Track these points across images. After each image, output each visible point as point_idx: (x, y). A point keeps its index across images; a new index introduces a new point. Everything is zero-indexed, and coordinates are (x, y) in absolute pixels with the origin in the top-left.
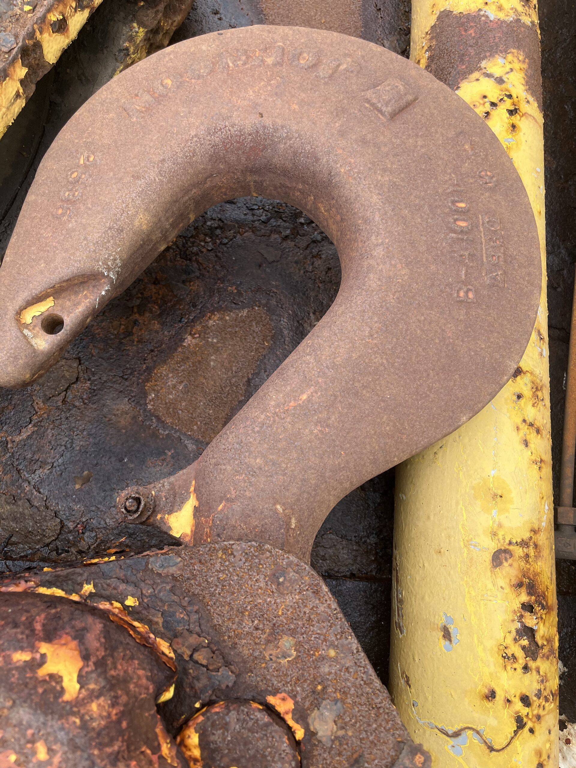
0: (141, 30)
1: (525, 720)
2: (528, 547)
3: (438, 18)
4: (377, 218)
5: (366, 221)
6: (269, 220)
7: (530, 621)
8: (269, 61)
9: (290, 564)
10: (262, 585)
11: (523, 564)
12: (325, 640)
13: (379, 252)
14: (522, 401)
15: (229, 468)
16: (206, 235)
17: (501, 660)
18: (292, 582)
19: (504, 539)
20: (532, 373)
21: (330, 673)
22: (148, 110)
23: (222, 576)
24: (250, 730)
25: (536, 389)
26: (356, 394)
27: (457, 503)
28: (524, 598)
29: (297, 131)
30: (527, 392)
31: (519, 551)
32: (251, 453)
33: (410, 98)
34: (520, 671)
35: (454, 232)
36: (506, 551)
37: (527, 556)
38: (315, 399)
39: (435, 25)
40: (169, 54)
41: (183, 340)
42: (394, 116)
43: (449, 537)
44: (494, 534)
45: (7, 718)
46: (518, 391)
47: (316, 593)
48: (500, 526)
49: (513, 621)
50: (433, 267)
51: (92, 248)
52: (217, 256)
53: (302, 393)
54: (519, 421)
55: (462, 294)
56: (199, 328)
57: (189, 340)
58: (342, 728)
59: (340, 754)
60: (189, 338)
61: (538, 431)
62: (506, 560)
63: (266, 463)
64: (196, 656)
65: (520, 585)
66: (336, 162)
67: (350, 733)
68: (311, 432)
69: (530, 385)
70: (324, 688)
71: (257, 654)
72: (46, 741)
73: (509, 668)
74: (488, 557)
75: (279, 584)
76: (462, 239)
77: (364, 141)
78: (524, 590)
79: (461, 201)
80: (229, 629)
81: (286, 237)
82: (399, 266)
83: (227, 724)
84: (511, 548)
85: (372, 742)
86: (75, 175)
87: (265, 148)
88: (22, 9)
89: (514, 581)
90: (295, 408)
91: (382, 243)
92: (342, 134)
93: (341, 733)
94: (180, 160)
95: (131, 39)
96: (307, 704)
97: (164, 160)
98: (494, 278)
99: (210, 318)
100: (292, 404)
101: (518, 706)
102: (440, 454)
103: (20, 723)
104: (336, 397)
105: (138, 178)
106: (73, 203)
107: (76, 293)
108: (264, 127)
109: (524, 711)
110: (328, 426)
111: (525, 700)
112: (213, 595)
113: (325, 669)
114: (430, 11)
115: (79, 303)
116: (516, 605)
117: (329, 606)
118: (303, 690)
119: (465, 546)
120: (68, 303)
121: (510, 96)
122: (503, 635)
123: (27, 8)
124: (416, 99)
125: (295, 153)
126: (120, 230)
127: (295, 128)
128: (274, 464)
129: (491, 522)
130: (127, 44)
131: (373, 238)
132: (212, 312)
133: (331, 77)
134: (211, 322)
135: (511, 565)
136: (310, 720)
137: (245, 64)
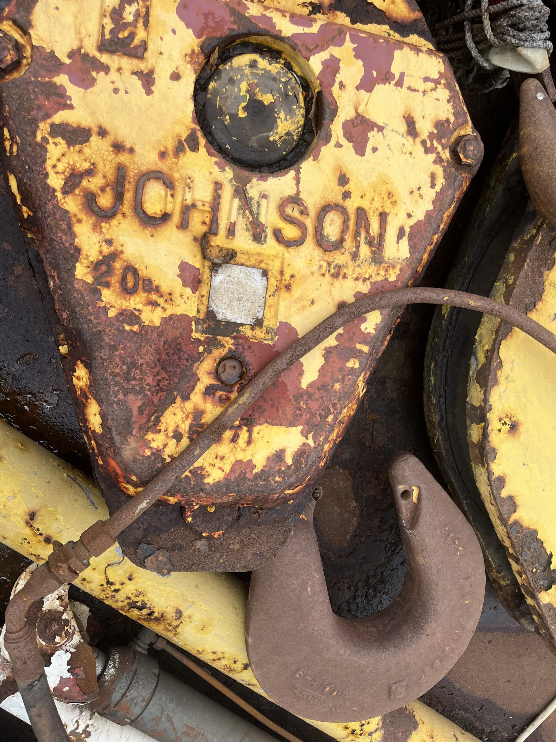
0: (505, 584)
1: (109, 586)
2: (173, 628)
3: (416, 721)
4: (355, 658)
5: (358, 652)
6: (382, 575)
7: (145, 612)
8: (447, 648)
9: (262, 563)
10: (262, 549)
11: (169, 622)
12: (227, 561)
13: (342, 651)
14: (232, 662)
15: (304, 544)
16: (396, 541)
17: (140, 590)
18: (255, 561)
19: (185, 621)
20: (239, 672)
21: (215, 556)
22: (462, 588)
23: (275, 536)
24: (221, 523)
25: (231, 670)
26: (295, 609)
27: (211, 608)
28: (156, 614)
29: (411, 646)
30: (234, 666)
31: (175, 623)
32: (304, 556)
33: (392, 698)
34: (130, 595)
35: (327, 685)
36: (179, 618)
37: (170, 626)
38: (306, 594)
39: (415, 718)
40: (479, 607)
41: (356, 501)
42: (390, 687)
43: (200, 595)
44: (189, 617)
45: (295, 473)
46: (238, 663)
47: (245, 567)
48: (191, 622)
49: (151, 605)
50: (320, 668)
51: (423, 536)
52: (383, 541)
53: (311, 590)
54: (225, 656)
55: (301, 672)
56: (357, 512)
57: (354, 504)
58: (195, 550)
59: (186, 543)
60: (355, 505)
61: (214, 660)
62: (176, 616)
63: (295, 560)
64: (257, 514)
65: (162, 616)
66: (388, 654)
67: (191, 551)
68: (294, 584)
69: (235, 668)
70: (211, 550)
71: (241, 534)
72: (280, 482)
73: (135, 592)
74: (182, 609)
75: (258, 556)
76: (322, 686)
77: (389, 670)
78: (159, 616)
79: (336, 694)
80: (256, 529)
81: (368, 579)
82: (331, 656)
83: (229, 516)
84: (179, 621)
85: (182, 557)
86: (457, 543)
87: (414, 627)
88: (535, 567)
89: (165, 614)
90: (308, 583)
91: (344, 654)
92: (398, 664)
93: (193, 548)
94: (433, 591)
96: (211, 542)
97: (437, 585)
98: (297, 689)
99: (357, 520)
100: (310, 583)
101: (117, 587)
102: (234, 611)
103: (291, 477)
104: (300, 601)
105: (438, 571)
106: (446, 537)
107: (411, 512)
108: (422, 634)
109: (113, 588)
110: (291, 591)
111: (117, 591)
112: (272, 530)
113: (218, 555)
114: (422, 719)
115: (406, 510)
116: (156, 610)
117: (237, 569)
118: (217, 544)
119: (193, 601)
120: (409, 506)
121: (361, 735)
122: (149, 597)
123: (534, 570)
124: (390, 699)
125: (403, 639)
126: (423, 550)
127: (413, 646)
128: (293, 562)
129: (195, 619)
130: (503, 574)
131: (349, 652)
132: (359, 523)
133: (423, 670)
134: (355, 519)
135: (172, 617)
136: (206, 540)
137: (453, 638)
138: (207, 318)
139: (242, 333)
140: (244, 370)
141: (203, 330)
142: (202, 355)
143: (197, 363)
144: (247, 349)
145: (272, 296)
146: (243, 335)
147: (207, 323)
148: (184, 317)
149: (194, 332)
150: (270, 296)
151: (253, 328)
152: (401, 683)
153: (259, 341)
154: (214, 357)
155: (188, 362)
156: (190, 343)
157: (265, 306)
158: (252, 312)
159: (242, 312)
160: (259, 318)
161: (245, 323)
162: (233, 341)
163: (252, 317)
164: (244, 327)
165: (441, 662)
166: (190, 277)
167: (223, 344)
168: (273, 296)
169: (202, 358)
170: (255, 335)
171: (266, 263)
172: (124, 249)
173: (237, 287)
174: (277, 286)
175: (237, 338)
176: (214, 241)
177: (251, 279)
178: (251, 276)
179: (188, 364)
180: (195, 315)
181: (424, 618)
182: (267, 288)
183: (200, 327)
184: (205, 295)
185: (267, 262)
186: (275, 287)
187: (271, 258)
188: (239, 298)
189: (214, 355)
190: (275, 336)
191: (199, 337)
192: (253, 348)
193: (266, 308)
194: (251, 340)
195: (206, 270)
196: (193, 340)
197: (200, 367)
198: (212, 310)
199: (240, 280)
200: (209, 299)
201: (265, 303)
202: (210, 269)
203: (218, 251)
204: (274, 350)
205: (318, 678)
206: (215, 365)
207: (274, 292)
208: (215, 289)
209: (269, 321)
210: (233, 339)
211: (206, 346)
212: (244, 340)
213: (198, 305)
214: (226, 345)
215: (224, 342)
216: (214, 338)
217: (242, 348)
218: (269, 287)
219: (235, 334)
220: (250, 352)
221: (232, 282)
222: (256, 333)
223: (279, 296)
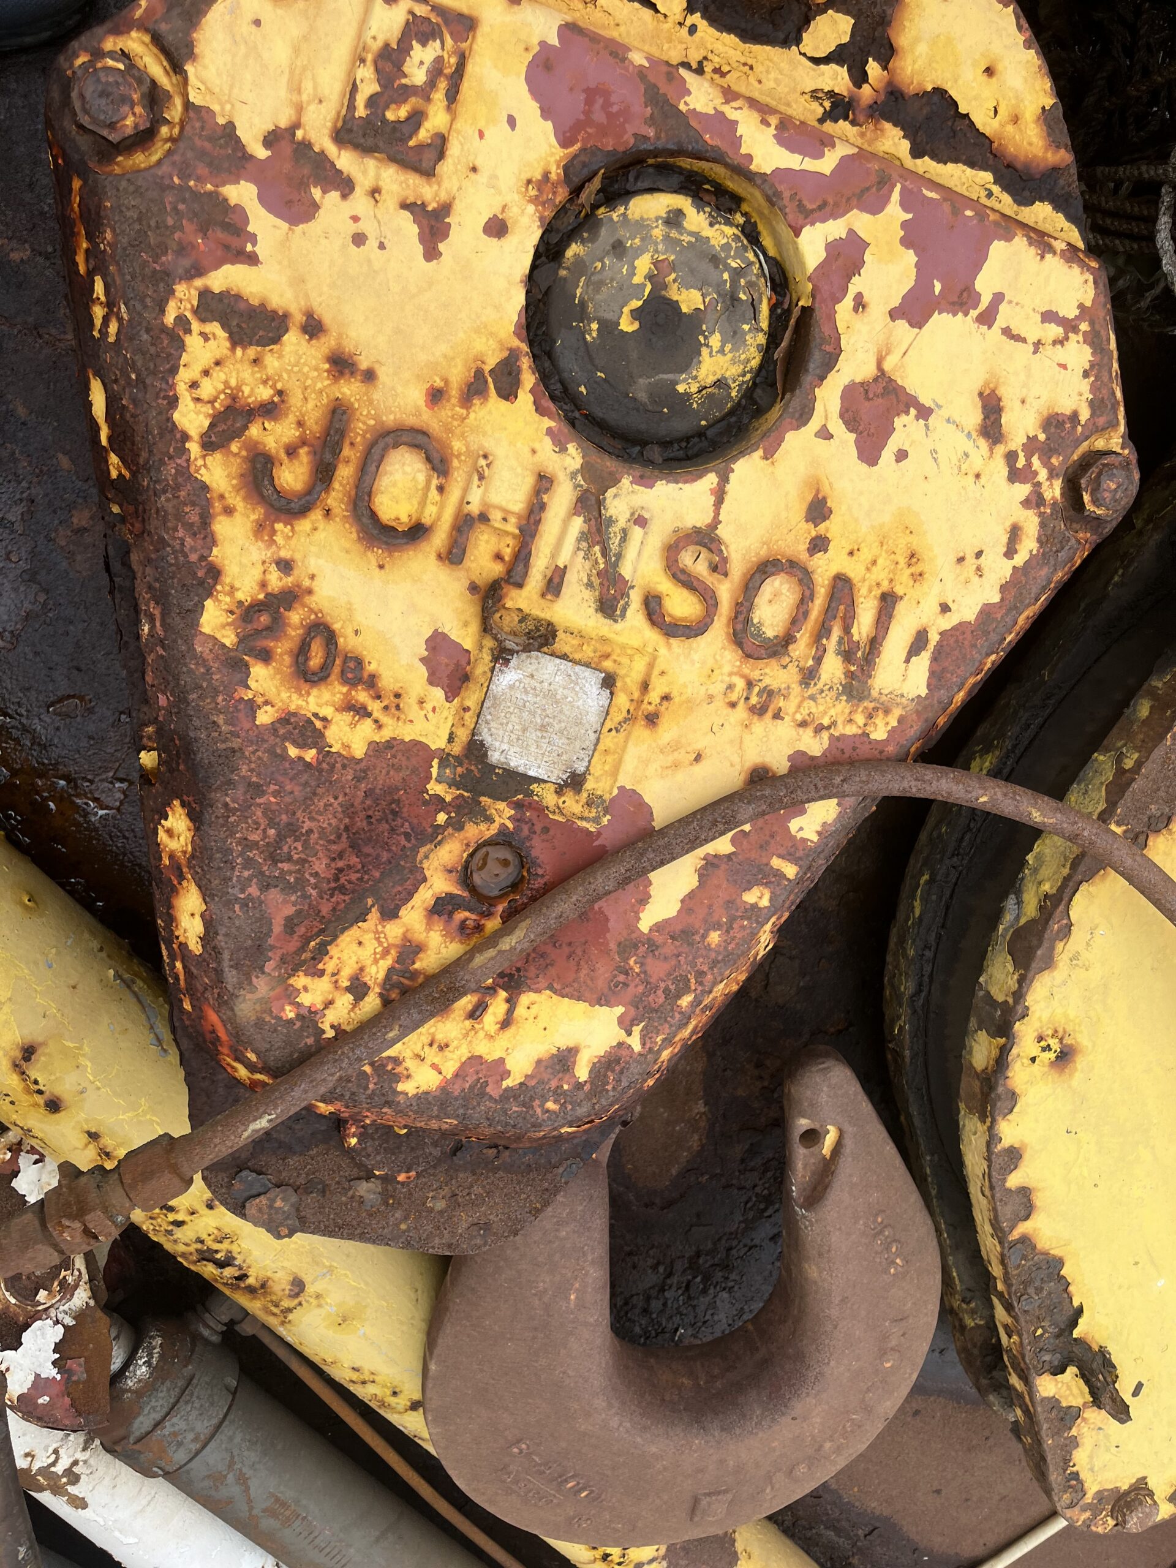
0: (972, 1324)
1: (165, 1211)
2: (282, 1311)
3: (736, 1553)
4: (639, 1440)
5: (645, 1428)
7: (228, 1272)
8: (828, 1445)
9: (485, 1244)
10: (491, 1217)
11: (274, 1298)
12: (416, 1228)
13: (614, 1422)
14: (389, 1392)
15: (580, 1208)
17: (227, 1230)
18: (472, 1238)
19: (308, 1302)
20: (400, 1413)
21: (393, 1216)
22: (885, 1337)
23: (523, 1196)
24: (417, 1157)
25: (383, 1404)
26: (536, 1329)
27: (367, 1284)
28: (251, 1281)
29: (757, 1434)
30: (392, 1400)
31: (286, 1303)
32: (574, 1232)
33: (696, 1519)
34: (204, 1236)
35: (573, 1477)
36: (297, 1295)
37: (277, 1306)
38: (564, 1304)
39: (733, 1545)
41: (706, 1104)
42: (696, 1501)
43: (348, 1256)
44: (318, 1296)
46: (401, 1396)
47: (450, 1246)
48: (319, 1306)
49: (244, 1261)
50: (563, 1444)
53: (577, 1298)
54: (377, 1378)
55: (524, 1446)
56: (703, 1124)
57: (700, 1107)
58: (353, 1197)
59: (338, 1183)
60: (702, 1110)
61: (353, 1382)
62: (291, 1290)
63: (557, 1237)
64: (494, 1151)
65: (263, 1286)
66: (707, 1442)
67: (344, 1199)
68: (544, 1282)
69: (394, 1405)
70: (387, 1204)
71: (454, 1182)
73: (216, 1232)
74: (307, 1279)
75: (481, 1229)
76: (560, 1477)
77: (700, 1471)
78: (258, 1285)
79: (586, 1496)
80: (487, 1178)
82: (591, 1428)
83: (436, 1146)
84: (296, 1301)
85: (324, 1208)
86: (894, 1250)
87: (770, 1398)
89: (270, 1283)
90: (572, 1285)
91: (618, 1429)
92: (722, 1462)
93: (350, 1193)
95: (973, 1312)
96: (390, 1188)
98: (509, 1474)
99: (700, 1140)
100: (577, 1285)
101: (180, 1217)
102: (413, 1295)
107: (813, 1173)
108: (783, 1414)
109: (171, 1217)
111: (179, 1224)
112: (519, 1183)
113: (398, 1214)
114: (748, 1549)
116: (252, 1272)
117: (433, 1248)
118: (401, 1193)
119: (331, 1266)
120: (812, 1160)
121: (619, 1564)
122: (243, 1245)
124: (691, 1520)
125: (744, 1416)
127: (761, 1435)
128: (550, 1242)
129: (329, 1301)
131: (628, 1425)
132: (703, 1146)
133: (770, 1478)
134: (696, 1137)
135: (284, 1290)
136: (379, 1182)
137: (844, 1427)
138: (466, 756)
139: (535, 798)
140: (525, 874)
141: (454, 778)
142: (440, 831)
143: (428, 846)
144: (538, 832)
145: (614, 731)
146: (537, 802)
147: (465, 766)
148: (418, 747)
149: (432, 782)
150: (610, 730)
151: (562, 790)
152: (720, 1497)
153: (568, 820)
154: (466, 838)
155: (409, 841)
156: (420, 803)
157: (594, 750)
158: (564, 757)
159: (543, 754)
160: (578, 772)
161: (546, 778)
162: (513, 812)
163: (564, 768)
164: (542, 786)
165: (810, 1469)
166: (447, 665)
167: (491, 815)
168: (617, 731)
169: (440, 837)
170: (561, 805)
171: (615, 661)
172: (316, 585)
173: (544, 702)
174: (628, 711)
175: (523, 806)
176: (512, 599)
177: (577, 689)
178: (577, 684)
179: (408, 845)
180: (443, 747)
181: (794, 1384)
182: (607, 714)
183: (448, 771)
184: (473, 708)
185: (618, 659)
186: (625, 714)
187: (629, 652)
188: (543, 726)
189: (467, 835)
190: (605, 815)
191: (442, 794)
192: (551, 833)
193: (596, 754)
194: (551, 816)
195: (485, 656)
196: (427, 797)
197: (431, 856)
198: (482, 741)
199: (552, 687)
200: (478, 716)
201: (596, 745)
202: (493, 655)
203: (517, 619)
204: (596, 843)
205: (555, 1462)
206: (465, 855)
207: (620, 724)
208: (495, 698)
209: (597, 782)
210: (514, 809)
211: (453, 815)
212: (536, 814)
213: (453, 725)
214: (497, 818)
215: (494, 811)
216: (473, 799)
217: (529, 830)
218: (611, 711)
219: (520, 797)
220: (543, 841)
221: (535, 689)
222: (564, 802)
223: (630, 733)
